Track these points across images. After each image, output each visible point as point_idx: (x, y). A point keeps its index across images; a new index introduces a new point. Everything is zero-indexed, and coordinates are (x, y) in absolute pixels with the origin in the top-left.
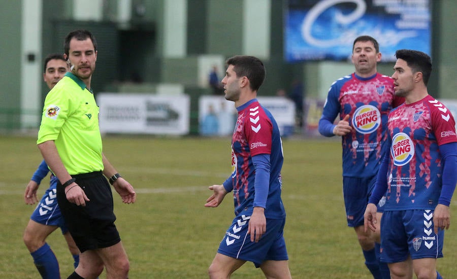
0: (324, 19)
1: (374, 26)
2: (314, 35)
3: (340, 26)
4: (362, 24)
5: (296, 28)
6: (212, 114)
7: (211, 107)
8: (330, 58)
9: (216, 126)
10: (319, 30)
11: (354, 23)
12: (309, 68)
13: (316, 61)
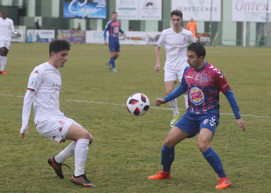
0: (75, 5)
1: (90, 6)
2: (72, 10)
3: (80, 7)
4: (86, 6)
5: (67, 7)
6: (31, 35)
7: (30, 33)
8: (77, 17)
9: (32, 39)
10: (73, 8)
11: (84, 6)
12: (71, 20)
13: (73, 18)
